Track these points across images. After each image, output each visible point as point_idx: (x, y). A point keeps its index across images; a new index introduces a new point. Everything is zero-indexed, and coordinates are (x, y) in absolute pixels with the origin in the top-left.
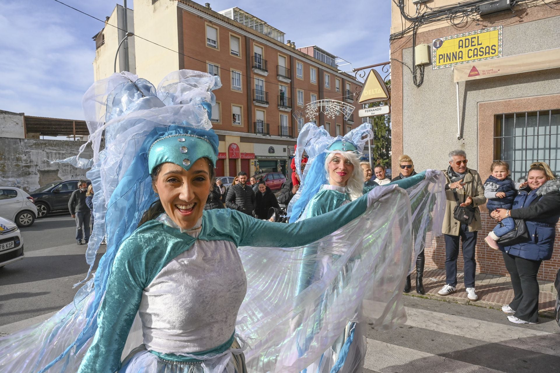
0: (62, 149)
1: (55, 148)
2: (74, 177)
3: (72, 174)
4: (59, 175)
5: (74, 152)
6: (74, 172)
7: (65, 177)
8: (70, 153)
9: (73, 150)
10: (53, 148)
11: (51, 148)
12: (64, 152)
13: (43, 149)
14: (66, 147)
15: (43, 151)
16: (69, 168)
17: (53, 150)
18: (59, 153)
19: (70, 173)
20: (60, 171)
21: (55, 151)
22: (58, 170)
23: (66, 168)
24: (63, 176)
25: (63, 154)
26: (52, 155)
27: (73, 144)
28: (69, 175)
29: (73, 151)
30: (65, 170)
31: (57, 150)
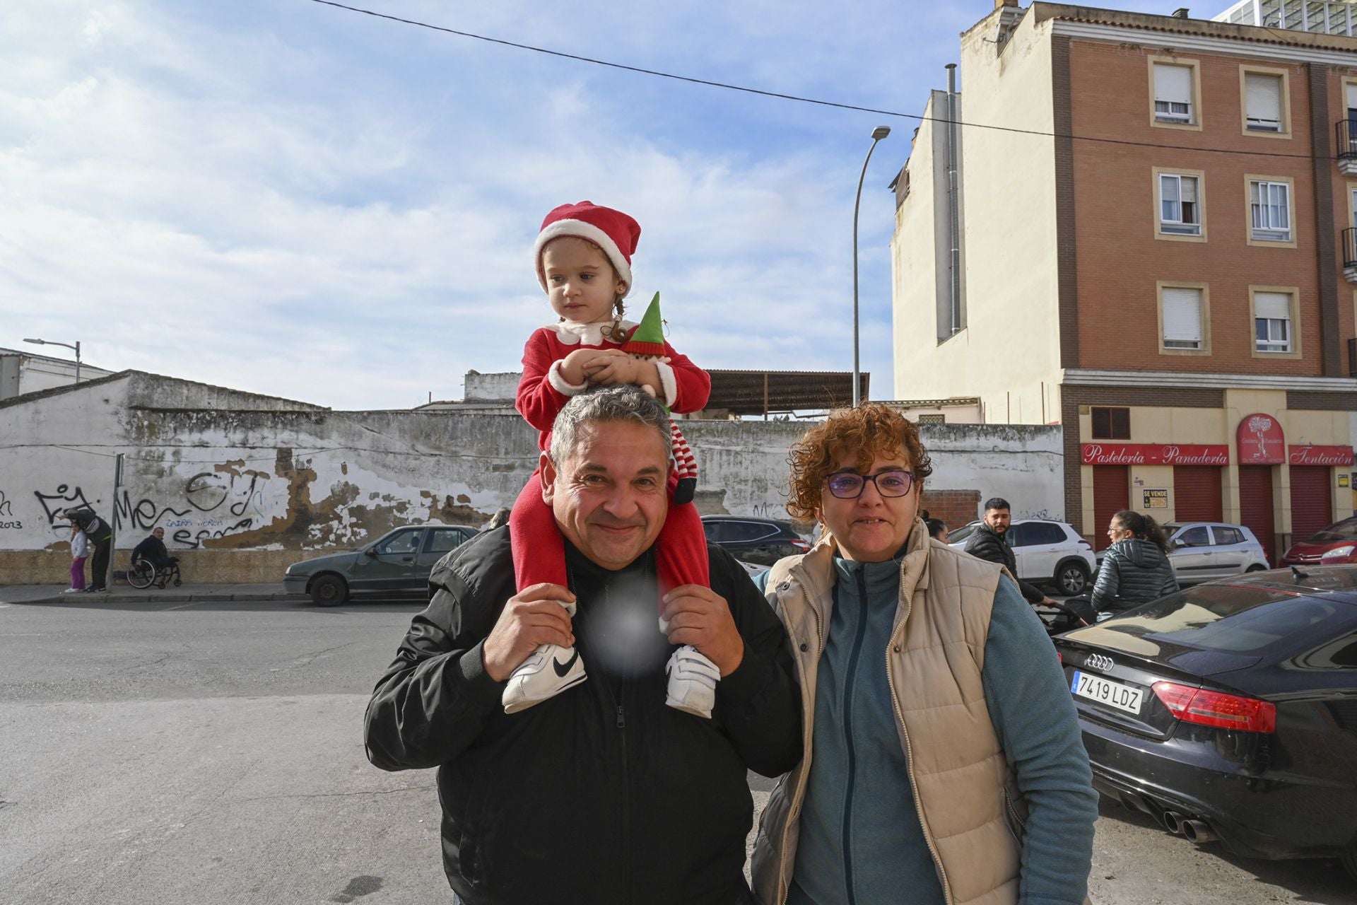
0: (734, 440)
1: (719, 440)
2: (760, 509)
3: (755, 503)
4: (726, 504)
5: (761, 449)
6: (760, 498)
7: (739, 508)
8: (753, 452)
9: (759, 442)
10: (716, 439)
11: (710, 439)
12: (738, 449)
13: (694, 442)
14: (745, 436)
15: (695, 445)
16: (748, 488)
17: (716, 443)
18: (728, 452)
19: (751, 498)
20: (729, 493)
21: (719, 447)
22: (723, 492)
23: (742, 487)
24: (735, 505)
25: (737, 453)
26: (712, 455)
27: (761, 430)
28: (749, 505)
29: (760, 445)
30: (740, 491)
31: (723, 445)
